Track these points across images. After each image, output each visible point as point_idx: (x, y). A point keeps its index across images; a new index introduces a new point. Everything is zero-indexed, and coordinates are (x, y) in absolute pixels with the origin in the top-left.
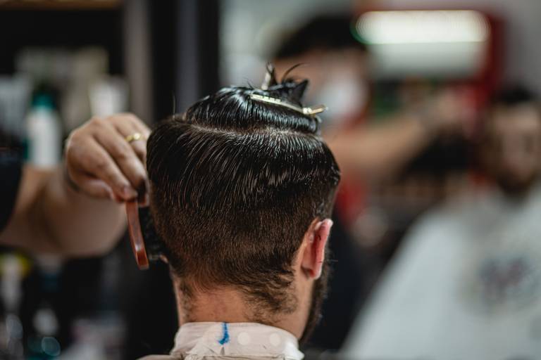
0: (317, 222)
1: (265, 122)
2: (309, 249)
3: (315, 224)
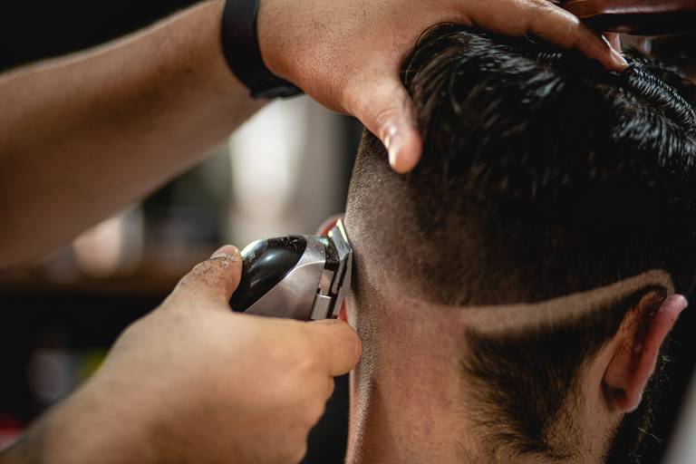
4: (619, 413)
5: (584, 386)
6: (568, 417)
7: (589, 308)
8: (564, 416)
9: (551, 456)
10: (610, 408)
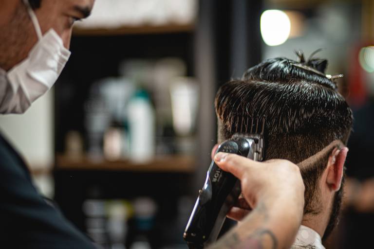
0: (336, 150)
1: (300, 78)
2: (332, 168)
3: (335, 151)
4: (333, 192)
5: (320, 187)
6: (317, 198)
7: (316, 160)
8: (315, 198)
9: (314, 213)
10: (331, 190)
